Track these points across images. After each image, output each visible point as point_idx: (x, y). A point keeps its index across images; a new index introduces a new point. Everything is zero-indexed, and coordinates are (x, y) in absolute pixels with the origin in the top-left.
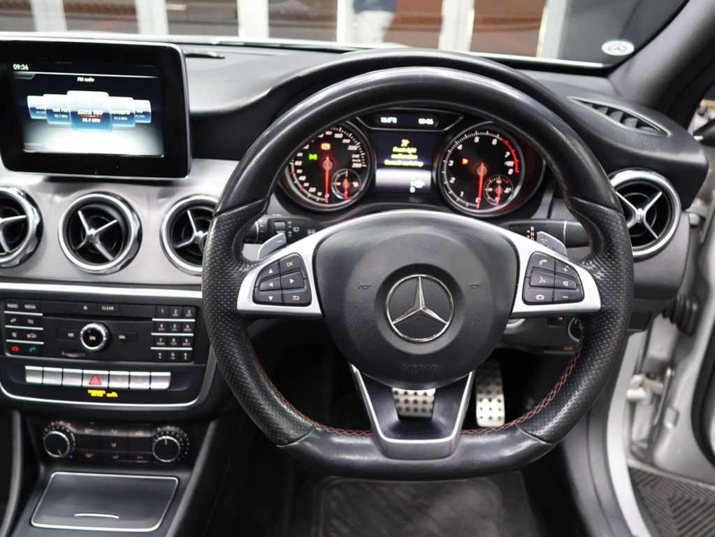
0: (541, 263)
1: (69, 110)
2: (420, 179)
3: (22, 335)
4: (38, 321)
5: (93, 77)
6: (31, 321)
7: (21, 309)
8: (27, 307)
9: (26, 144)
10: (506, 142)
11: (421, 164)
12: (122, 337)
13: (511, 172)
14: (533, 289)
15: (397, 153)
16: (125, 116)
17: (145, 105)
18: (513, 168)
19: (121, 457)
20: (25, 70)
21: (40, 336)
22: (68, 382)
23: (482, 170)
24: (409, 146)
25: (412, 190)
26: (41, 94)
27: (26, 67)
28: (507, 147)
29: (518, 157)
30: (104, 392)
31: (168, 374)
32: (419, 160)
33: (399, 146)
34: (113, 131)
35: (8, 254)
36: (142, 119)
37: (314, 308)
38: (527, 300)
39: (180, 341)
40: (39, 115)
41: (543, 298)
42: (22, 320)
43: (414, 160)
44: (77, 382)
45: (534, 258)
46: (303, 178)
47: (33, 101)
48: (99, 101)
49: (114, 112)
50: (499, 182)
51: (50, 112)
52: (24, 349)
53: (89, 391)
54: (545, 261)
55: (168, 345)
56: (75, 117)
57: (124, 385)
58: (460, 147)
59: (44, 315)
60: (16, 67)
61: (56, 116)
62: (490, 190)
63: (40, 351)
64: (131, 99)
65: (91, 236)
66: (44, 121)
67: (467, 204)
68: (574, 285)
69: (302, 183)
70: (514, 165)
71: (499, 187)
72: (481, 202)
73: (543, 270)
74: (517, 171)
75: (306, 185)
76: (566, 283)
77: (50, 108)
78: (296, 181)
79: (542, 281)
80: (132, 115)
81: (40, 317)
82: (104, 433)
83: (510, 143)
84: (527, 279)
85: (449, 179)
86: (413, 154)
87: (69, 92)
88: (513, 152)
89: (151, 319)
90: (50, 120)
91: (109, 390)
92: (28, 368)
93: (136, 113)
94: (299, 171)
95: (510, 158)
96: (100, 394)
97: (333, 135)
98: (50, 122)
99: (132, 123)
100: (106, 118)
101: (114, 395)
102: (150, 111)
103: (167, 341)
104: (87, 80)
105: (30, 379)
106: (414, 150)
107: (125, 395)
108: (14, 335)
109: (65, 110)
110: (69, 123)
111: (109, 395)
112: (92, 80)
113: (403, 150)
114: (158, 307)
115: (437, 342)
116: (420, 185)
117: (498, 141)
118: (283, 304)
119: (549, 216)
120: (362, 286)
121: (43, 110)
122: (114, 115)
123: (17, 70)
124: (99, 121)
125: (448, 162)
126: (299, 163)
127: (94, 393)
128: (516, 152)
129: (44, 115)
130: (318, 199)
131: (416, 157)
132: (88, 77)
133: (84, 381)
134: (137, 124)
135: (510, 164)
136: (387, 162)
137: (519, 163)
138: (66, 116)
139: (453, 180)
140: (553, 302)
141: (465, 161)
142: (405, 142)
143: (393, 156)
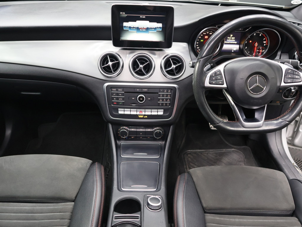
0: (289, 71)
1: (136, 27)
2: (236, 47)
3: (117, 99)
4: (123, 95)
5: (145, 16)
6: (120, 95)
7: (117, 91)
8: (119, 90)
9: (121, 38)
10: (264, 35)
11: (236, 43)
12: (149, 99)
13: (265, 45)
14: (287, 79)
15: (229, 39)
16: (154, 28)
17: (160, 25)
18: (266, 43)
19: (143, 137)
20: (124, 14)
21: (123, 99)
22: (132, 113)
23: (256, 44)
24: (233, 37)
25: (233, 51)
26: (128, 22)
27: (124, 13)
28: (264, 37)
29: (268, 40)
30: (143, 116)
31: (163, 110)
32: (235, 41)
34: (149, 33)
35: (113, 73)
36: (159, 29)
37: (225, 86)
38: (285, 82)
39: (167, 100)
40: (126, 28)
41: (290, 81)
42: (117, 94)
43: (234, 41)
44: (135, 113)
45: (287, 70)
47: (125, 24)
48: (146, 24)
49: (150, 27)
50: (261, 48)
51: (130, 27)
52: (118, 103)
53: (139, 116)
54: (290, 71)
55: (163, 101)
56: (138, 29)
57: (149, 113)
59: (125, 92)
60: (121, 13)
61: (132, 29)
62: (258, 51)
63: (123, 104)
64: (156, 23)
65: (141, 67)
66: (128, 30)
67: (250, 55)
68: (299, 77)
70: (266, 42)
71: (261, 50)
72: (255, 55)
73: (290, 73)
74: (267, 44)
75: (199, 49)
76: (297, 77)
77: (130, 26)
79: (290, 76)
80: (156, 28)
81: (123, 93)
82: (138, 130)
83: (265, 35)
84: (285, 76)
86: (234, 39)
87: (137, 21)
88: (266, 38)
89: (158, 93)
90: (130, 30)
91: (145, 115)
92: (119, 109)
93: (157, 28)
94: (198, 45)
95: (265, 40)
96: (142, 116)
97: (209, 33)
98: (129, 31)
99: (155, 31)
100: (147, 29)
101: (146, 117)
102: (162, 27)
103: (163, 100)
104: (143, 17)
105: (120, 112)
106: (234, 38)
107: (150, 117)
108: (115, 99)
109: (135, 27)
110: (135, 31)
111: (144, 117)
112: (145, 17)
113: (230, 38)
114: (160, 89)
115: (262, 94)
116: (235, 49)
117: (262, 34)
118: (217, 84)
119: (280, 58)
120: (241, 79)
121: (128, 27)
122: (150, 28)
123: (121, 14)
124: (145, 30)
125: (245, 42)
127: (140, 116)
128: (267, 38)
129: (128, 28)
131: (234, 40)
132: (143, 16)
133: (137, 112)
134: (157, 31)
135: (265, 42)
136: (225, 42)
137: (268, 42)
138: (135, 29)
139: (246, 48)
140: (293, 83)
141: (251, 41)
142: (231, 35)
143: (227, 40)
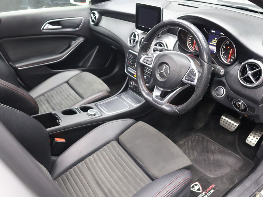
6: (131, 59)
7: (131, 56)
14: (187, 76)
15: (213, 41)
23: (231, 51)
24: (216, 40)
25: (214, 52)
33: (214, 39)
35: (132, 45)
37: (151, 66)
43: (215, 44)
46: (190, 43)
54: (192, 71)
58: (228, 43)
59: (133, 58)
62: (233, 58)
63: (131, 65)
67: (226, 60)
69: (190, 44)
73: (191, 73)
75: (191, 44)
76: (192, 77)
78: (189, 43)
79: (189, 75)
85: (223, 52)
92: (129, 67)
94: (190, 41)
113: (215, 41)
115: (164, 79)
118: (146, 63)
125: (224, 47)
126: (190, 39)
127: (135, 76)
130: (192, 49)
133: (134, 73)
136: (210, 43)
139: (224, 52)
141: (229, 47)
142: (216, 39)
143: (212, 42)
